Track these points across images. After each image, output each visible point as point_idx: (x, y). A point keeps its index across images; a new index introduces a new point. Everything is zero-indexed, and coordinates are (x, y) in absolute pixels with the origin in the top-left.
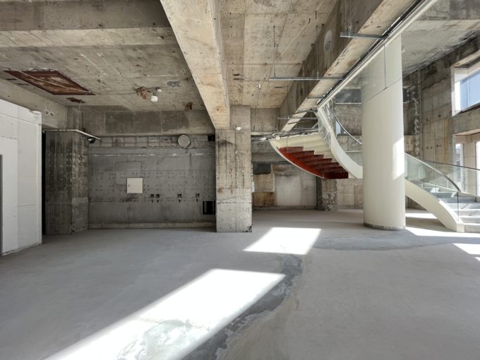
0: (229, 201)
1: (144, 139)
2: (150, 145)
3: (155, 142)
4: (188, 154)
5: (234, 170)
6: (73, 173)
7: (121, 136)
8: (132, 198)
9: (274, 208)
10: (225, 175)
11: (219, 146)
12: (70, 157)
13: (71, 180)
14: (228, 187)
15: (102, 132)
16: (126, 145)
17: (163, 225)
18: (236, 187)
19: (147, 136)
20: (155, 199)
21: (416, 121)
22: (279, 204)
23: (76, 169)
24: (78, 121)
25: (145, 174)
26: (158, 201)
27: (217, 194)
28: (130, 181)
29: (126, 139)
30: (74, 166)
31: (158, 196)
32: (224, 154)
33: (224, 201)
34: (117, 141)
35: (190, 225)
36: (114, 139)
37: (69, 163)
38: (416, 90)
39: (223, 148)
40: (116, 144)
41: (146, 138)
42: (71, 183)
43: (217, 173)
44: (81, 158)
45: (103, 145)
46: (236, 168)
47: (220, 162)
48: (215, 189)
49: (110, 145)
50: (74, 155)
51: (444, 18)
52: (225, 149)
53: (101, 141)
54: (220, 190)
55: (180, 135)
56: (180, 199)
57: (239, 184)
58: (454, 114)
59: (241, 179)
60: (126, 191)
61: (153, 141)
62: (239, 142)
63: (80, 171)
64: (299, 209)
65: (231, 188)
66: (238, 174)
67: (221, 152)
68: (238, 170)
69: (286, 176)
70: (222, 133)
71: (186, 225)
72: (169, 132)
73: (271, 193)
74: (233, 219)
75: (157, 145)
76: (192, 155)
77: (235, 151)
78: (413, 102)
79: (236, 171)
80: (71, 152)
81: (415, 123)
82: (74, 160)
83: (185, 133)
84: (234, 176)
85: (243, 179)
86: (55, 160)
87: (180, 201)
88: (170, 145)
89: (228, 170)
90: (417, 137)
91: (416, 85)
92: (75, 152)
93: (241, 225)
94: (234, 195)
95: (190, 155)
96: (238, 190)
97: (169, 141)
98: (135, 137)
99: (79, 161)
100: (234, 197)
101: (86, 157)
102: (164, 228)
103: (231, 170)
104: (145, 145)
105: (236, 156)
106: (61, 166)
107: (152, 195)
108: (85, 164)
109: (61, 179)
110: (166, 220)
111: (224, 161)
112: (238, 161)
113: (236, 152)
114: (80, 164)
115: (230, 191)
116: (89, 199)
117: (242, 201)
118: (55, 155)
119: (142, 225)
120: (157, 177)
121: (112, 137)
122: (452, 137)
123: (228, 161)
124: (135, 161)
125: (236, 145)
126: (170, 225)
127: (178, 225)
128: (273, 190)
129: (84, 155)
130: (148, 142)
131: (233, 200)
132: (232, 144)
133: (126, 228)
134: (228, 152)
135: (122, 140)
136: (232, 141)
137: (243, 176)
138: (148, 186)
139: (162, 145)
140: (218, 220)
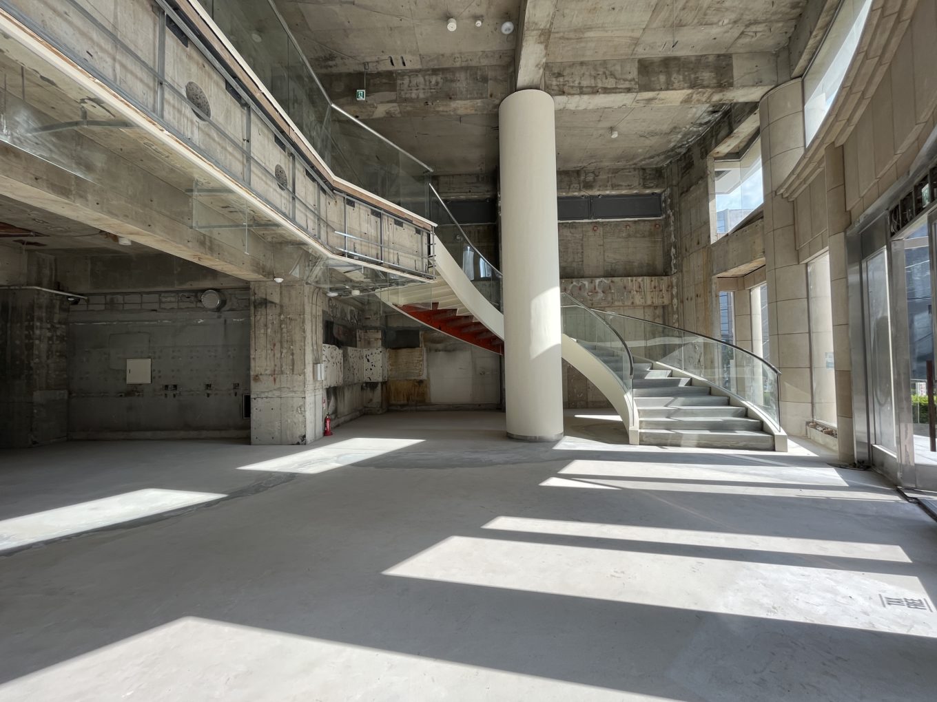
0: (270, 395)
1: (155, 297)
2: (163, 306)
3: (171, 302)
4: (222, 320)
5: (278, 345)
6: (36, 352)
7: (118, 293)
8: (134, 391)
9: (424, 407)
10: (264, 354)
11: (255, 307)
12: (31, 328)
13: (32, 365)
14: (268, 372)
15: (85, 288)
16: (127, 307)
17: (182, 434)
18: (282, 372)
19: (159, 293)
20: (170, 393)
21: (673, 250)
22: (433, 400)
23: (41, 347)
24: (47, 272)
25: (155, 353)
26: (174, 396)
27: (252, 383)
28: (131, 364)
29: (127, 298)
30: (37, 342)
31: (175, 386)
32: (263, 320)
33: (263, 396)
34: (112, 300)
35: (224, 434)
36: (109, 297)
37: (29, 337)
38: (671, 196)
39: (262, 311)
40: (111, 306)
41: (157, 296)
42: (31, 368)
43: (252, 352)
44: (53, 328)
45: (91, 307)
46: (281, 342)
47: (257, 332)
48: (248, 375)
49: (102, 307)
50: (38, 324)
51: (629, 90)
52: (264, 313)
53: (88, 301)
54: (257, 378)
55: (203, 291)
56: (209, 392)
57: (287, 369)
58: (713, 240)
59: (289, 362)
60: (125, 379)
61: (168, 299)
62: (286, 301)
63: (49, 350)
64: (468, 410)
65: (273, 374)
66: (284, 351)
67: (258, 317)
68: (285, 345)
69: (446, 350)
70: (259, 287)
71: (217, 434)
72: (187, 286)
73: (421, 382)
74: (277, 424)
75: (175, 305)
76: (228, 322)
77: (280, 315)
78: (669, 216)
79: (282, 347)
80: (33, 320)
81: (672, 254)
82: (38, 332)
83: (211, 286)
84: (278, 355)
85: (293, 360)
86: (9, 332)
87: (208, 395)
88: (193, 305)
89: (268, 346)
90: (674, 280)
91: (671, 186)
92: (40, 319)
93: (288, 433)
94: (277, 386)
95: (225, 321)
96: (284, 377)
97: (192, 299)
98: (141, 293)
99: (49, 334)
100: (280, 389)
101: (64, 326)
102: (183, 439)
103: (274, 345)
104: (156, 306)
105: (281, 322)
106: (18, 342)
107: (167, 387)
108: (61, 339)
109: (17, 363)
110: (187, 427)
111: (262, 331)
112: (285, 330)
113: (282, 316)
114: (50, 339)
115: (272, 378)
116: (70, 393)
117: (291, 395)
118: (9, 325)
119: (149, 434)
120: (173, 358)
121: (105, 294)
122: (711, 280)
123: (269, 331)
124: (139, 332)
125: (281, 306)
126: (193, 434)
127: (204, 434)
128: (424, 377)
129: (60, 323)
130: (160, 302)
131: (277, 393)
132: (275, 304)
133: (124, 440)
134: (270, 317)
135: (120, 298)
136: (276, 299)
137: (293, 354)
138: (160, 372)
139: (183, 305)
140: (253, 425)
